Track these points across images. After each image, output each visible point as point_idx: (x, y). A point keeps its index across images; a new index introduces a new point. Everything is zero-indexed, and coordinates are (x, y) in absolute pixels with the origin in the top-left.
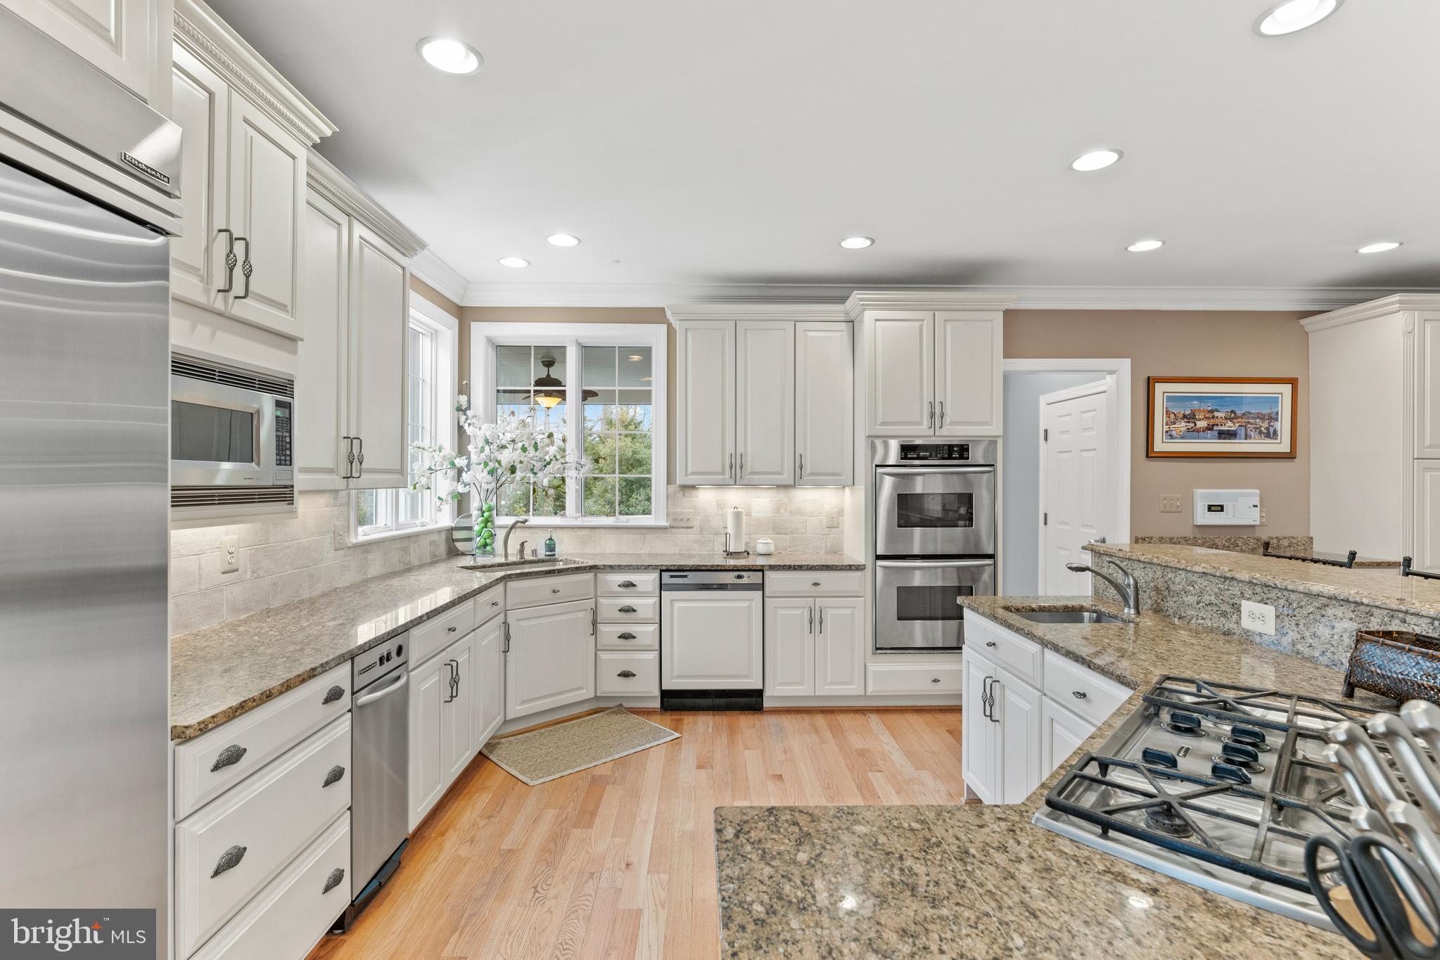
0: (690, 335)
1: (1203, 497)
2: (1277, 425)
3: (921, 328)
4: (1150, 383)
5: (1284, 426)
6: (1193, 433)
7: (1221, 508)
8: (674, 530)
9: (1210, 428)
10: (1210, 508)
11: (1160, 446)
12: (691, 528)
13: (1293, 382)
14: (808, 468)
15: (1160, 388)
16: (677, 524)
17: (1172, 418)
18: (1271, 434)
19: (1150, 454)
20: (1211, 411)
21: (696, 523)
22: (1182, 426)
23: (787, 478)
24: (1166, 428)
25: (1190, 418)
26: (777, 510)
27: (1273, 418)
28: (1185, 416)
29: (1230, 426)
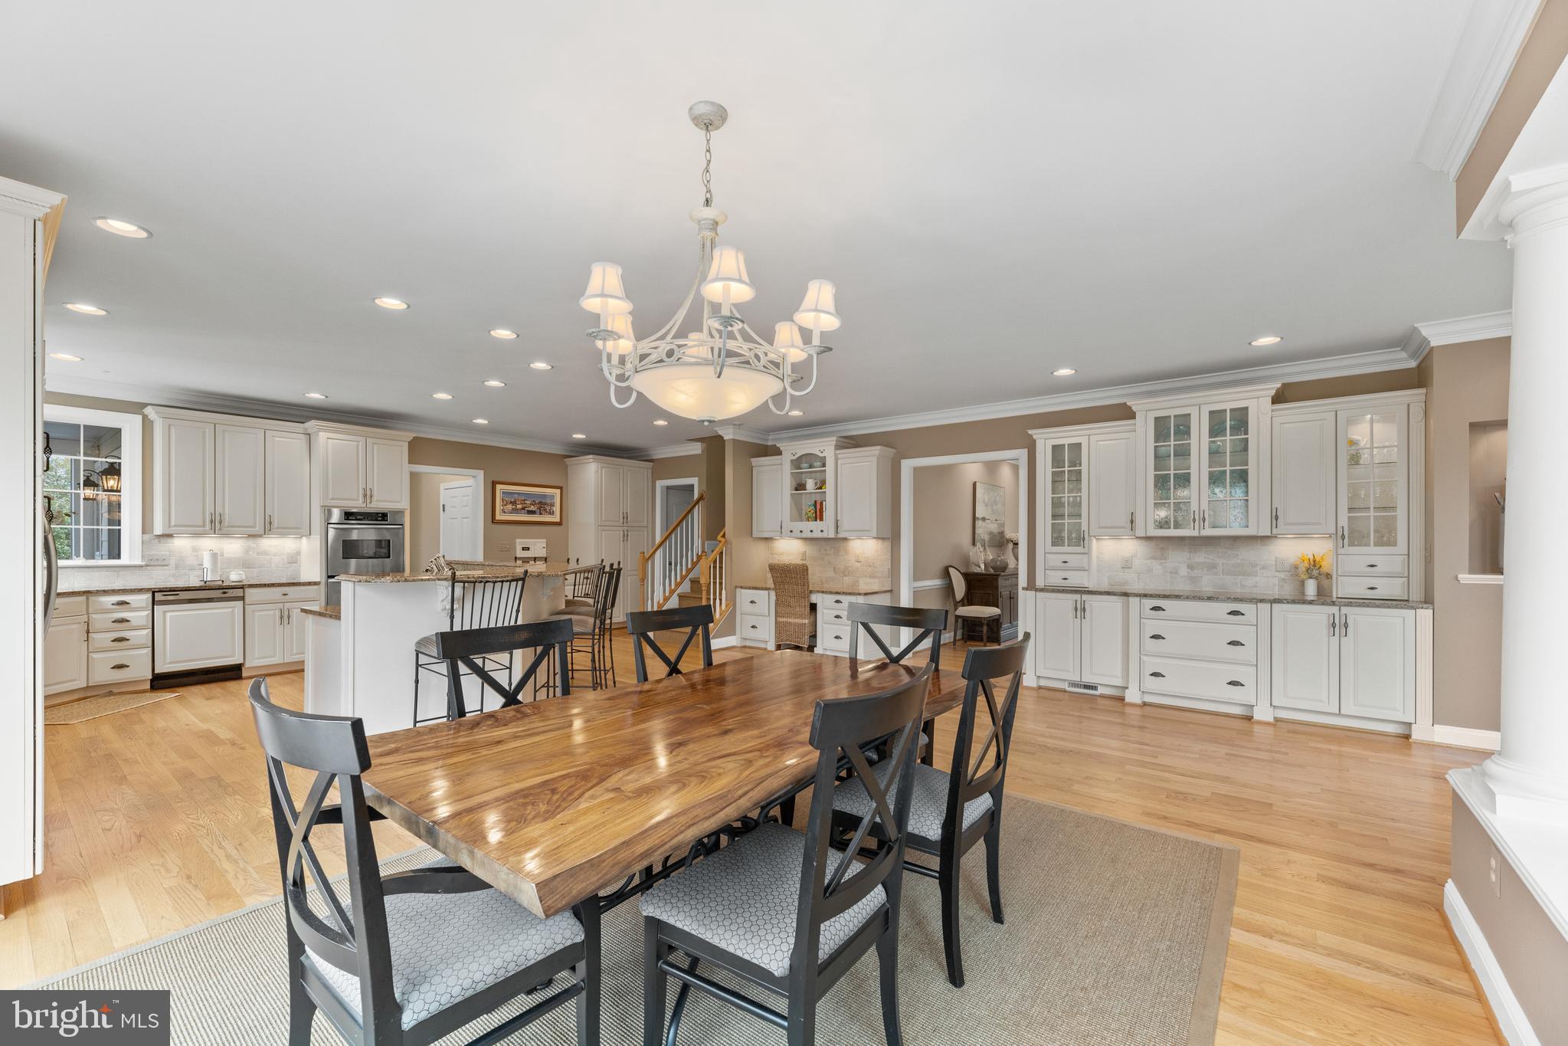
0: (173, 430)
1: (520, 543)
2: (554, 509)
3: (358, 445)
4: (494, 484)
5: (557, 509)
6: (515, 511)
7: (528, 549)
8: (149, 568)
9: (523, 509)
10: (523, 549)
11: (499, 517)
12: (167, 565)
13: (561, 488)
14: (275, 524)
15: (499, 487)
16: (152, 563)
17: (505, 503)
18: (552, 513)
19: (494, 520)
20: (524, 500)
21: (172, 562)
22: (510, 507)
23: (259, 529)
24: (502, 508)
25: (514, 503)
26: (247, 551)
27: (552, 505)
28: (511, 502)
29: (532, 508)
